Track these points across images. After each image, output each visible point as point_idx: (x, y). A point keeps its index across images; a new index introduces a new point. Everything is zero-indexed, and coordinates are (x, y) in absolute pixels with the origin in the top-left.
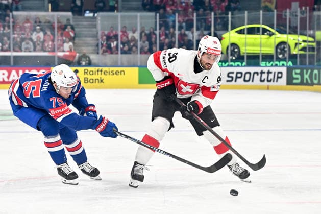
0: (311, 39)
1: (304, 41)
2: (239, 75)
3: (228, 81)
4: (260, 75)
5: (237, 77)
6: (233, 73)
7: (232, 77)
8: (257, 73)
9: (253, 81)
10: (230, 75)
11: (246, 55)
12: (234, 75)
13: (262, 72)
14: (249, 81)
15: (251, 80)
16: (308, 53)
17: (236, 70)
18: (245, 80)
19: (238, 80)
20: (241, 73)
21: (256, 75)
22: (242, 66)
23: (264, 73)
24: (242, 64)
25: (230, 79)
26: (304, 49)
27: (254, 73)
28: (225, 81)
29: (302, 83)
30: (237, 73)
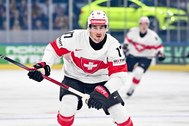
0: (182, 12)
1: (175, 15)
16: (179, 28)
26: (174, 24)
29: (172, 63)
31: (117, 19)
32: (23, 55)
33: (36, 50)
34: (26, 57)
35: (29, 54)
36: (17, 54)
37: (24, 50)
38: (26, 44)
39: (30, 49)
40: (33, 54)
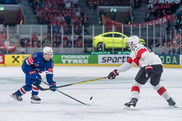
2: (110, 59)
3: (103, 62)
4: (122, 59)
5: (108, 60)
6: (106, 58)
7: (105, 60)
8: (121, 58)
9: (118, 62)
10: (104, 59)
11: (113, 49)
12: (106, 59)
13: (124, 57)
14: (116, 62)
15: (117, 61)
17: (107, 56)
18: (113, 62)
19: (109, 61)
20: (111, 58)
21: (120, 59)
22: (107, 54)
23: (125, 58)
24: (107, 52)
25: (104, 61)
27: (119, 58)
28: (101, 62)
30: (108, 58)
31: (110, 43)
32: (70, 59)
33: (76, 57)
34: (71, 60)
35: (72, 59)
36: (67, 59)
37: (71, 57)
38: (72, 54)
39: (73, 56)
40: (74, 59)
